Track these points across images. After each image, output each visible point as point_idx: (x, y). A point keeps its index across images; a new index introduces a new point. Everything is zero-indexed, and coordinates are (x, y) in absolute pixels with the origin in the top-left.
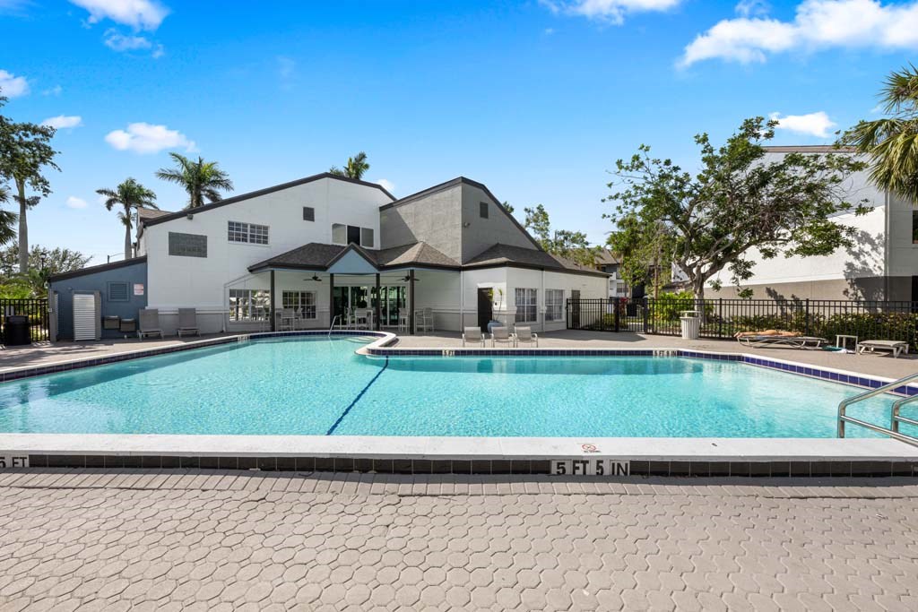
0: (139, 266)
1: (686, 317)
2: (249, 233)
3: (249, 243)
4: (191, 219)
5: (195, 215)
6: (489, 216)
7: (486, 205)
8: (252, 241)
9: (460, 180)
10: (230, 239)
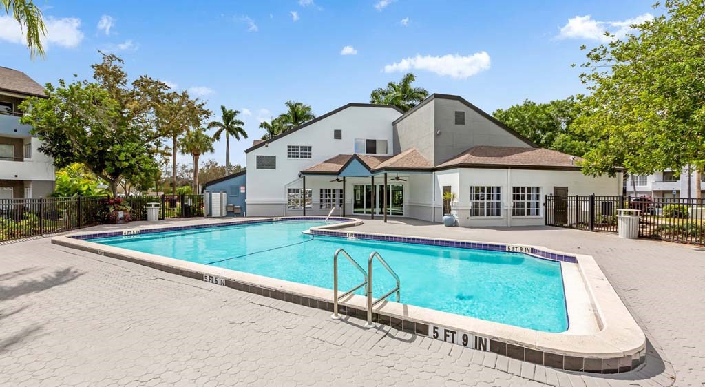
0: (242, 176)
1: (622, 215)
2: (300, 152)
3: (300, 158)
4: (267, 146)
5: (269, 144)
6: (466, 122)
7: (463, 113)
8: (302, 157)
9: (433, 96)
10: (289, 156)
